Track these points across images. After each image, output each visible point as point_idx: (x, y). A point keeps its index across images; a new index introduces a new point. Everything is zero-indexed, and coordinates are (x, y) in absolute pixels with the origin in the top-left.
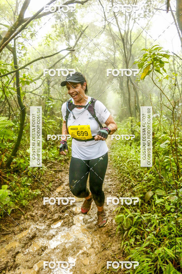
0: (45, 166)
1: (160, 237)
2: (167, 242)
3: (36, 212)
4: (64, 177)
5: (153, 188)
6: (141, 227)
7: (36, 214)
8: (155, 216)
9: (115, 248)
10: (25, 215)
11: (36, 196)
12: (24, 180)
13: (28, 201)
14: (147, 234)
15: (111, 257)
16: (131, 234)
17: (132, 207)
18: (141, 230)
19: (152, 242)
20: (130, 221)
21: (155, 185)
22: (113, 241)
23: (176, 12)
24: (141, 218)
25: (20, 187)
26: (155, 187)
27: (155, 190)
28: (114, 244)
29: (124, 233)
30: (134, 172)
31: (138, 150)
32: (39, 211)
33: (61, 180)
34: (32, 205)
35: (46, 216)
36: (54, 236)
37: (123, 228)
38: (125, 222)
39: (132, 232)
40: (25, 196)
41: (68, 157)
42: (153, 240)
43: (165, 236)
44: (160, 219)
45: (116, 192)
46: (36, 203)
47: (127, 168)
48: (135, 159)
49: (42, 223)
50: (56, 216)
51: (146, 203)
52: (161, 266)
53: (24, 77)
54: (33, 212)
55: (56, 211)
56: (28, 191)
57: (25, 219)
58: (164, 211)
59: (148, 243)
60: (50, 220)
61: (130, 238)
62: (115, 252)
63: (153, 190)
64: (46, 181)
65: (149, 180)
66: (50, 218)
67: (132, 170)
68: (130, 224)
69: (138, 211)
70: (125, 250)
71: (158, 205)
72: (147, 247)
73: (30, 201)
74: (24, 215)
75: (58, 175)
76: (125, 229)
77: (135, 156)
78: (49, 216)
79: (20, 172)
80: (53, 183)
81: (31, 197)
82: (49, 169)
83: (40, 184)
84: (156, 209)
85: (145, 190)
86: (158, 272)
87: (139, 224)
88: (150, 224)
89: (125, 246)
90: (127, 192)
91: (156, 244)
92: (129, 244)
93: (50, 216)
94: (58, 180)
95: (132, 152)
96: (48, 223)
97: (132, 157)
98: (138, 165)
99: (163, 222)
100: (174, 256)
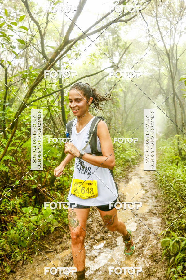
9: (161, 275)
10: (68, 233)
16: (178, 261)
17: (179, 230)
20: (177, 246)
22: (159, 267)
28: (159, 270)
29: (170, 259)
30: (182, 192)
35: (89, 235)
36: (96, 257)
37: (169, 253)
38: (171, 247)
39: (179, 258)
45: (161, 214)
47: (173, 188)
48: (182, 179)
50: (99, 237)
55: (99, 232)
57: (68, 238)
60: (93, 240)
61: (177, 265)
67: (179, 191)
68: (176, 249)
70: (172, 278)
74: (66, 234)
76: (172, 254)
77: (182, 176)
78: (91, 236)
79: (63, 190)
89: (172, 273)
90: (174, 214)
92: (176, 271)
93: (93, 236)
95: (179, 172)
96: (91, 244)
97: (179, 177)
98: (185, 185)
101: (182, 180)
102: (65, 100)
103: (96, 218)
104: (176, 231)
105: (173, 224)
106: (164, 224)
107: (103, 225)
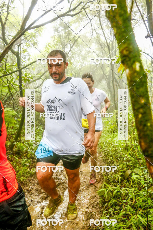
1: (136, 208)
2: (140, 212)
3: (33, 187)
6: (120, 199)
7: (32, 188)
8: (132, 190)
11: (33, 174)
12: (24, 161)
13: (26, 178)
14: (125, 206)
16: (111, 205)
17: (113, 183)
18: (120, 202)
19: (129, 212)
20: (111, 194)
21: (134, 165)
24: (119, 192)
25: (20, 166)
26: (133, 167)
27: (133, 169)
29: (104, 205)
30: (117, 154)
32: (35, 187)
34: (30, 181)
35: (40, 190)
37: (105, 201)
38: (106, 195)
39: (112, 203)
40: (23, 174)
42: (129, 210)
43: (140, 207)
44: (137, 193)
46: (33, 180)
47: (111, 152)
48: (118, 144)
49: (37, 196)
51: (125, 180)
53: (26, 76)
54: (29, 187)
56: (26, 170)
58: (140, 186)
59: (124, 212)
63: (131, 169)
65: (129, 161)
67: (115, 153)
68: (110, 196)
69: (118, 186)
71: (135, 181)
73: (27, 178)
76: (107, 201)
77: (118, 142)
79: (21, 155)
81: (29, 174)
84: (134, 184)
85: (125, 169)
87: (118, 196)
88: (127, 197)
91: (132, 214)
92: (108, 213)
95: (116, 139)
96: (42, 197)
97: (116, 142)
98: (120, 149)
99: (139, 195)
100: (146, 223)
101: (118, 145)
102: (23, 80)
104: (111, 184)
105: (109, 179)
106: (102, 179)
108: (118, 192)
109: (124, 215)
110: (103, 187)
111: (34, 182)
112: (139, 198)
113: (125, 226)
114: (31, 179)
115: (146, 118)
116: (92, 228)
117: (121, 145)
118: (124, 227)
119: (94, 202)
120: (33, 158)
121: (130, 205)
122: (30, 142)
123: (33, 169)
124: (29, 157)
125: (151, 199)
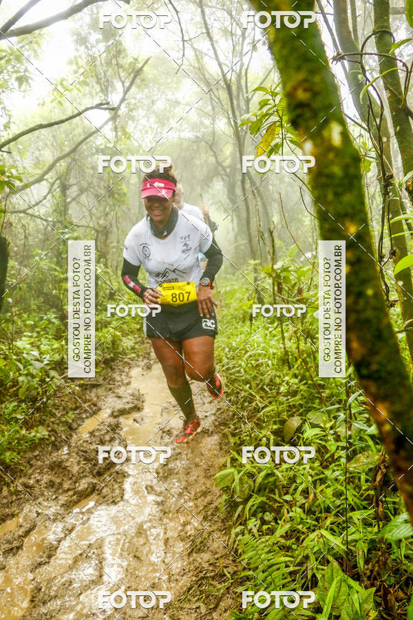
0: (60, 376)
1: (317, 513)
2: (328, 522)
3: (39, 478)
4: (103, 398)
5: (301, 410)
6: (275, 494)
7: (38, 481)
8: (304, 469)
9: (217, 545)
10: (12, 485)
11: (37, 441)
12: (10, 408)
13: (19, 454)
14: (287, 509)
15: (207, 564)
16: (252, 511)
18: (276, 501)
19: (298, 525)
20: (249, 482)
21: (307, 403)
22: (213, 531)
23: (333, 16)
24: (272, 474)
26: (305, 407)
27: (307, 414)
28: (214, 536)
29: (235, 510)
30: (261, 377)
31: (270, 332)
32: (45, 477)
33: (95, 405)
34: (29, 462)
35: (61, 484)
37: (234, 499)
38: (236, 484)
39: (253, 505)
40: (10, 443)
41: (112, 355)
42: (299, 520)
43: (328, 510)
44: (317, 474)
46: (38, 458)
47: (245, 372)
48: (263, 350)
49: (52, 502)
50: (83, 485)
51: (287, 444)
52: (315, 571)
54: (30, 478)
56: (18, 432)
57: (11, 494)
58: (325, 458)
59: (287, 526)
60: (71, 493)
61: (250, 519)
62: (216, 553)
63: (301, 415)
64: (61, 408)
65: (294, 394)
66: (69, 490)
67: (257, 375)
68: (248, 488)
70: (238, 547)
72: (287, 536)
73: (22, 454)
74: (8, 486)
75: (90, 396)
76: (239, 500)
77: (262, 344)
78: (66, 486)
80: (77, 412)
81: (26, 444)
82: (68, 382)
83: (47, 416)
85: (284, 415)
86: (310, 586)
87: (268, 487)
88: (293, 486)
90: (246, 423)
91: (307, 528)
92: (246, 532)
93: (71, 485)
94: (90, 406)
95: (257, 337)
96: (66, 501)
97: (256, 346)
98: (270, 362)
99: (323, 481)
100: (344, 548)
101: (263, 352)
103: (77, 447)
106: (225, 445)
107: (92, 460)
108: (268, 475)
109: (286, 533)
110: (228, 464)
111: (42, 463)
112: (323, 487)
113: (292, 559)
114: (31, 456)
115: (363, 275)
116: (204, 572)
117: (271, 351)
118: (289, 563)
119: (206, 506)
120: (34, 400)
121: (300, 507)
122: (25, 355)
123: (35, 428)
124: (23, 398)
125: (355, 489)
